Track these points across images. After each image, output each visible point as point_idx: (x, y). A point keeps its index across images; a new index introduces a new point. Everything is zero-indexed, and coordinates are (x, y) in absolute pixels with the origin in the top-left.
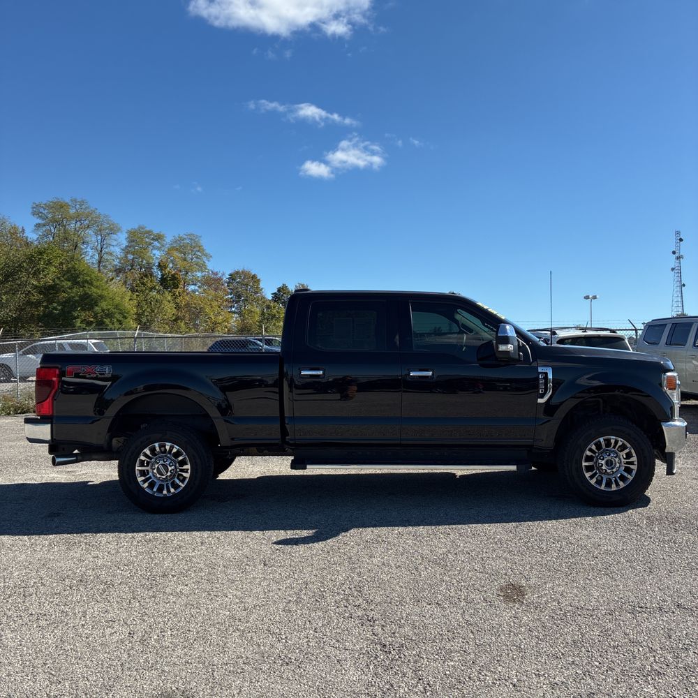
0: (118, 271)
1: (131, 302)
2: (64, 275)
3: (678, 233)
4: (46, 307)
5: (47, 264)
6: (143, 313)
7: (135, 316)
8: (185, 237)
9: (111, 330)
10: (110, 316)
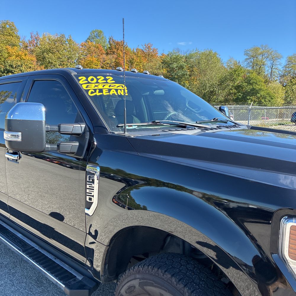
10: (265, 98)
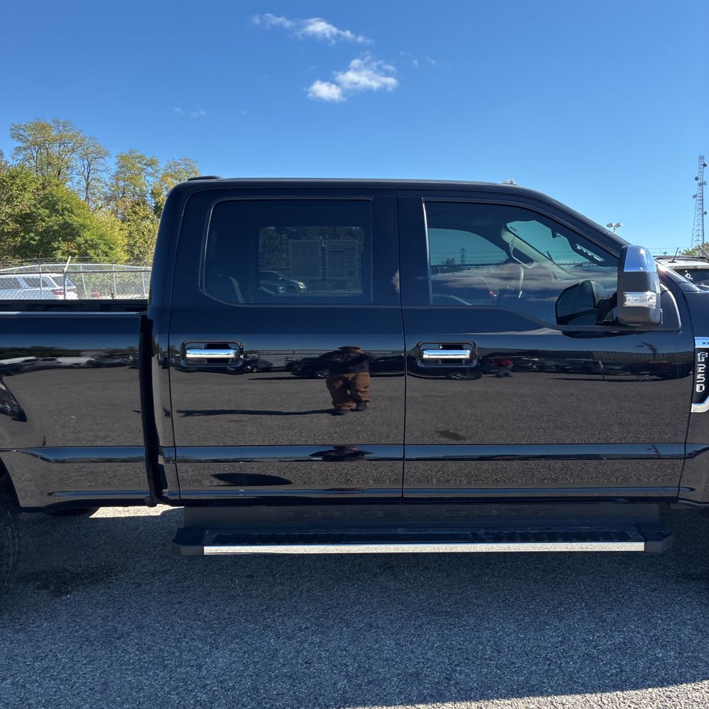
0: (109, 199)
1: (122, 232)
2: (41, 202)
3: (702, 158)
4: (23, 238)
5: (21, 190)
6: (135, 245)
7: (126, 248)
8: (181, 162)
9: (96, 262)
10: (94, 247)
